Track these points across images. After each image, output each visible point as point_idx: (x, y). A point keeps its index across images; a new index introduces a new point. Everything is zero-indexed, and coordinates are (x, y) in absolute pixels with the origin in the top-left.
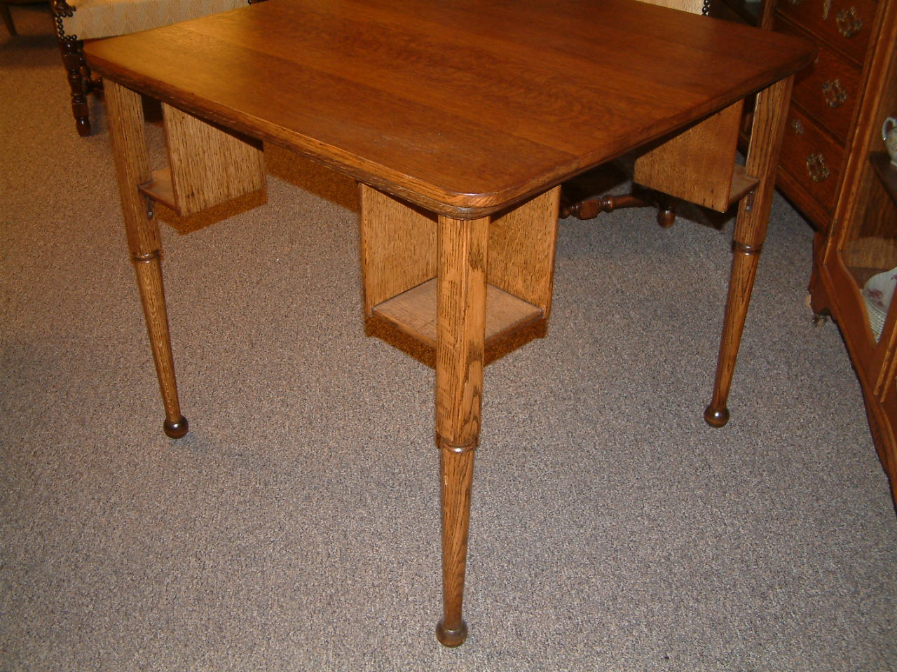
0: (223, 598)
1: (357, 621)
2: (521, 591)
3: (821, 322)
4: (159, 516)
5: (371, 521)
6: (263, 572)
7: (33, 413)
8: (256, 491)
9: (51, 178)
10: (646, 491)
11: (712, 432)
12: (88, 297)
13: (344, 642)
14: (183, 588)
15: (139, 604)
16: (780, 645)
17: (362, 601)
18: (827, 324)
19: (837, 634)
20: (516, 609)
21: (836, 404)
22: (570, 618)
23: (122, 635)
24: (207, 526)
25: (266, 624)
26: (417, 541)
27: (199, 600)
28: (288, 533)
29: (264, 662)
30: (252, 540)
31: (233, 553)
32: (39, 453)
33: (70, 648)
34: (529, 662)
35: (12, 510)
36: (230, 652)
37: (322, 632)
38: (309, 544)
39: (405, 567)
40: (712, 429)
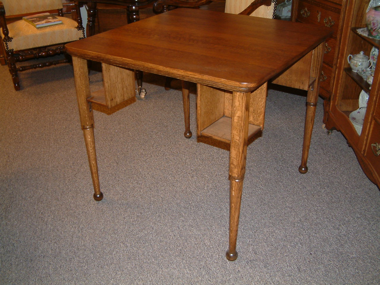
0: (138, 256)
1: (193, 257)
2: (251, 238)
3: (330, 133)
4: (102, 230)
5: (187, 221)
6: (151, 245)
7: (35, 198)
8: (138, 216)
9: (10, 108)
10: (285, 198)
11: (302, 176)
12: (42, 152)
13: (191, 265)
14: (121, 255)
15: (106, 263)
16: (349, 244)
17: (193, 250)
18: (332, 134)
19: (367, 238)
20: (252, 245)
21: (344, 161)
22: (272, 245)
23: (103, 275)
24: (123, 231)
25: (159, 263)
26: (207, 226)
27: (129, 258)
28: (156, 230)
29: (163, 276)
30: (142, 234)
31: (137, 240)
32: (43, 213)
33: (83, 283)
34: (262, 262)
35: (40, 235)
36: (148, 275)
37: (182, 263)
38: (166, 233)
39: (205, 236)
40: (302, 175)
